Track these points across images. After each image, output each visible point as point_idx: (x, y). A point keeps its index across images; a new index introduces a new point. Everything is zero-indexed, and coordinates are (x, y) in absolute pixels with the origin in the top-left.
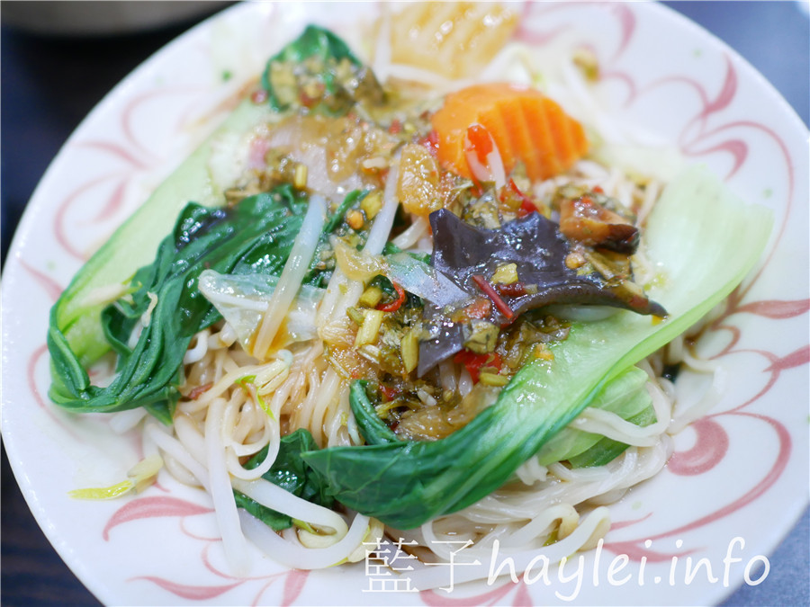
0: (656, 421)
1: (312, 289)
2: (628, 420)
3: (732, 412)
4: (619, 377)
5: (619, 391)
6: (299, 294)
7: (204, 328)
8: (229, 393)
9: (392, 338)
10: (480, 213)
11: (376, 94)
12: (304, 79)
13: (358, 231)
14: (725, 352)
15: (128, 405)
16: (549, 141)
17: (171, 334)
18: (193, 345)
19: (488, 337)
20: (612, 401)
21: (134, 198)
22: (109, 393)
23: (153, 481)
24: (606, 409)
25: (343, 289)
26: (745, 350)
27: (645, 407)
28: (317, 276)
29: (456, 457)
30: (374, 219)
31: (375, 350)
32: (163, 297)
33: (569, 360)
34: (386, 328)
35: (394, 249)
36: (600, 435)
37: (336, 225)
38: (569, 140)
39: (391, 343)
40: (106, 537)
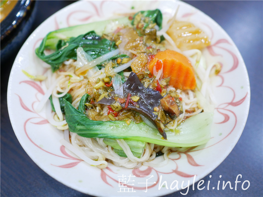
0: (140, 158)
1: (97, 68)
2: (132, 152)
3: (157, 171)
4: (138, 141)
5: (134, 143)
6: (94, 67)
7: (73, 59)
8: (66, 76)
9: (101, 91)
10: (145, 81)
11: (154, 37)
12: (142, 21)
13: (117, 64)
14: (173, 160)
15: (47, 62)
16: (182, 79)
17: (64, 55)
18: (68, 60)
19: (117, 108)
20: (130, 144)
21: (90, 21)
22: (45, 57)
23: (41, 81)
24: (128, 145)
25: (102, 73)
26: (176, 163)
27: (139, 152)
28: (100, 66)
29: (88, 125)
30: (123, 64)
31: (95, 91)
32: (69, 46)
33: (132, 128)
34: (102, 88)
35: (122, 74)
36: (122, 148)
37: (114, 59)
38: (189, 83)
39: (100, 92)
40: (20, 83)
